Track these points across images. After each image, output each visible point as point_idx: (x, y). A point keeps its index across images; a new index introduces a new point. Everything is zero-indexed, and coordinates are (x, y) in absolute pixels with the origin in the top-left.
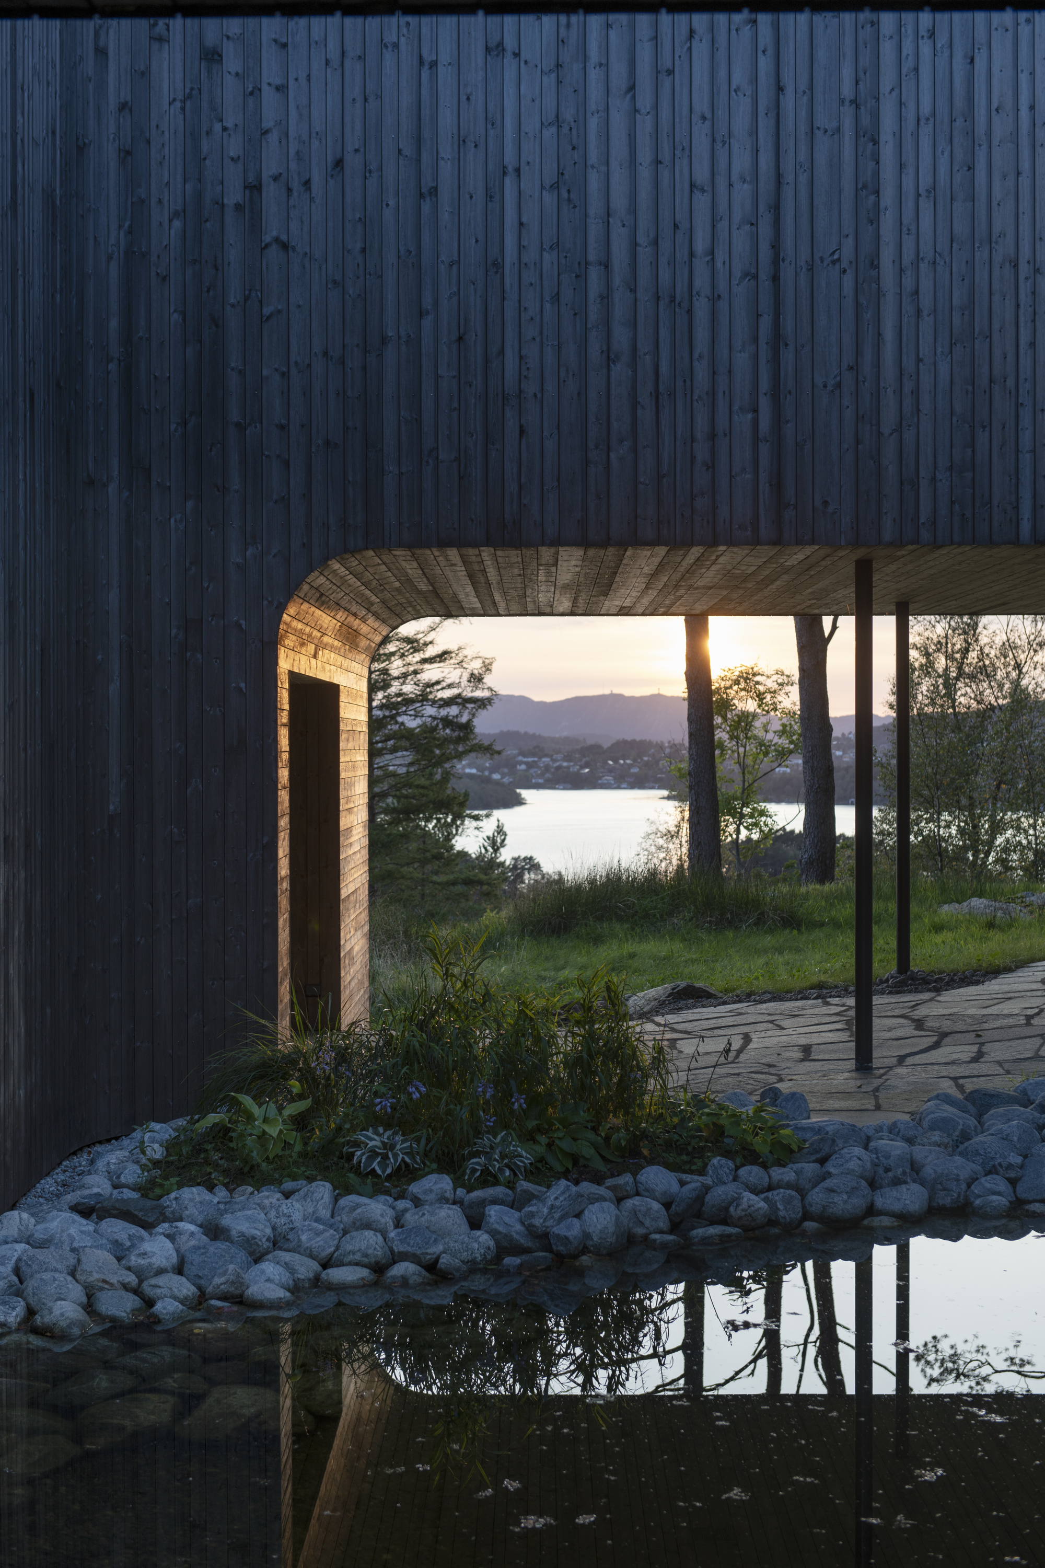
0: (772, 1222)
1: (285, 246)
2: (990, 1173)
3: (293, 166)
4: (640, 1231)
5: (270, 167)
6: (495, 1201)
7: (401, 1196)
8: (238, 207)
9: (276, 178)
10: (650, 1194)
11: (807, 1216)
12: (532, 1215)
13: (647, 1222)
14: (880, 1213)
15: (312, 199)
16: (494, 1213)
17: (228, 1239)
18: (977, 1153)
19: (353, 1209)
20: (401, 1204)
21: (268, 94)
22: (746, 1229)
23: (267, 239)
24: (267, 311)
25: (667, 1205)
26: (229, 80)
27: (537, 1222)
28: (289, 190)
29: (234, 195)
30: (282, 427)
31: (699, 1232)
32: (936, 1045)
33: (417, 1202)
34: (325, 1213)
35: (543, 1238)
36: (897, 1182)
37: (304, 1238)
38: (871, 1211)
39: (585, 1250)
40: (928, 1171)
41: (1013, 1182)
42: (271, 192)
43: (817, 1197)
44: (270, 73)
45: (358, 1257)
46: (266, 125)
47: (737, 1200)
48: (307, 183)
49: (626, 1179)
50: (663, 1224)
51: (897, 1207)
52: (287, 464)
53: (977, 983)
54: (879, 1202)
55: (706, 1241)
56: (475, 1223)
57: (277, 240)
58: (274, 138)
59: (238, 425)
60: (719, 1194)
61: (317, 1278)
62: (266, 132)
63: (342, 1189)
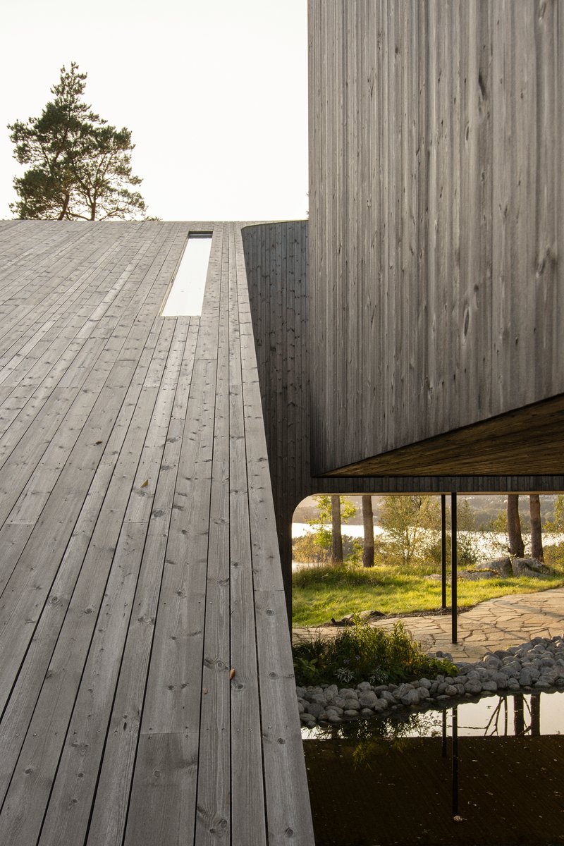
0: (457, 694)
1: (294, 405)
2: (511, 677)
3: (296, 381)
4: (423, 697)
5: (290, 381)
6: (385, 690)
7: (355, 689)
8: (280, 393)
9: (291, 385)
10: (423, 686)
11: (466, 692)
12: (396, 694)
13: (424, 695)
14: (485, 690)
15: (302, 391)
16: (385, 693)
17: (316, 702)
18: (506, 671)
19: (346, 693)
20: (357, 691)
21: (289, 360)
22: (451, 696)
23: (289, 403)
24: (289, 424)
25: (429, 689)
26: (278, 357)
27: (398, 696)
28: (295, 388)
29: (279, 390)
30: (293, 458)
31: (439, 697)
32: (471, 634)
33: (361, 690)
34: (337, 694)
35: (400, 701)
36: (487, 681)
37: (337, 702)
38: (483, 690)
39: (411, 704)
40: (494, 677)
41: (518, 680)
42: (290, 389)
43: (468, 686)
44: (290, 354)
45: (352, 707)
46: (288, 369)
47: (447, 687)
48: (301, 387)
49: (417, 682)
50: (428, 695)
51: (490, 689)
52: (295, 469)
53: (468, 611)
54: (484, 687)
55: (442, 700)
56: (379, 696)
57: (292, 403)
58: (291, 373)
59: (280, 457)
60: (442, 686)
61: (344, 714)
62: (289, 371)
63: (340, 687)
